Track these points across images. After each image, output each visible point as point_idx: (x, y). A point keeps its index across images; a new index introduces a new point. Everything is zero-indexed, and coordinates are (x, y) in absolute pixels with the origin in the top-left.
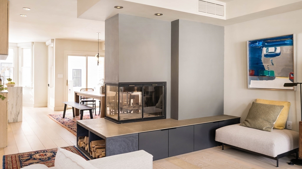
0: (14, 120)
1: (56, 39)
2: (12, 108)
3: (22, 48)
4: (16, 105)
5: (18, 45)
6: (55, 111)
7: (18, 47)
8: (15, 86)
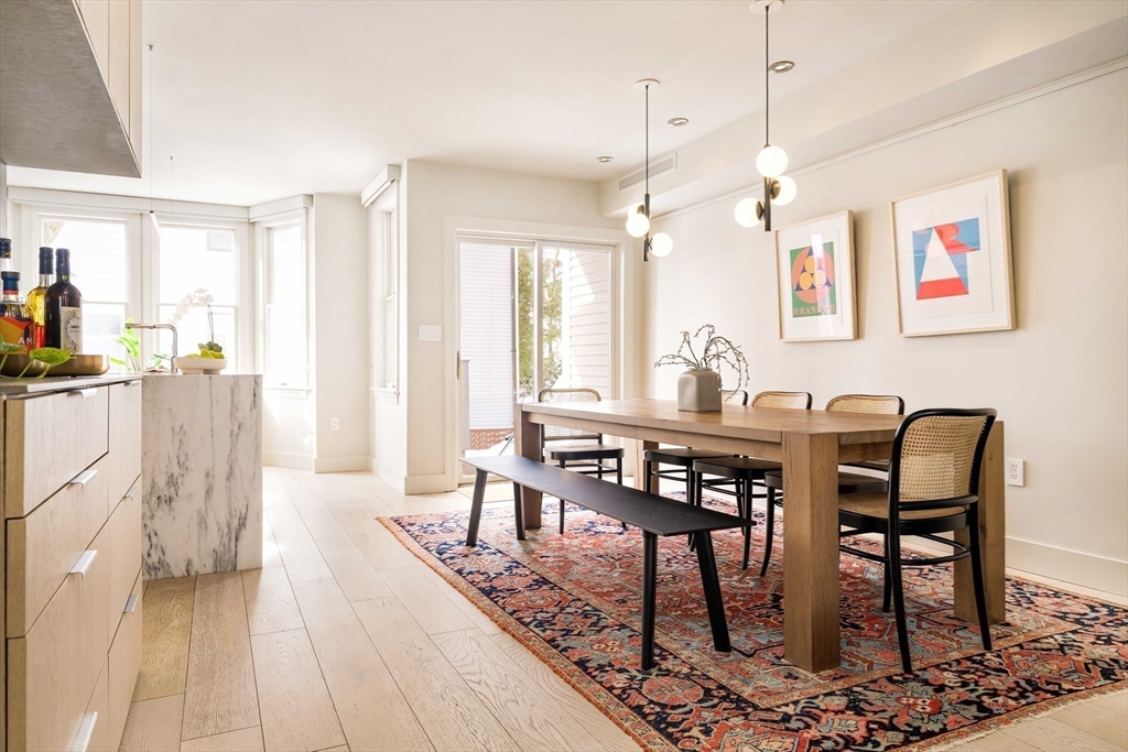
0: (217, 561)
1: (410, 161)
2: (207, 492)
3: (269, 229)
4: (228, 479)
5: (253, 215)
6: (409, 494)
7: (254, 223)
8: (222, 372)
